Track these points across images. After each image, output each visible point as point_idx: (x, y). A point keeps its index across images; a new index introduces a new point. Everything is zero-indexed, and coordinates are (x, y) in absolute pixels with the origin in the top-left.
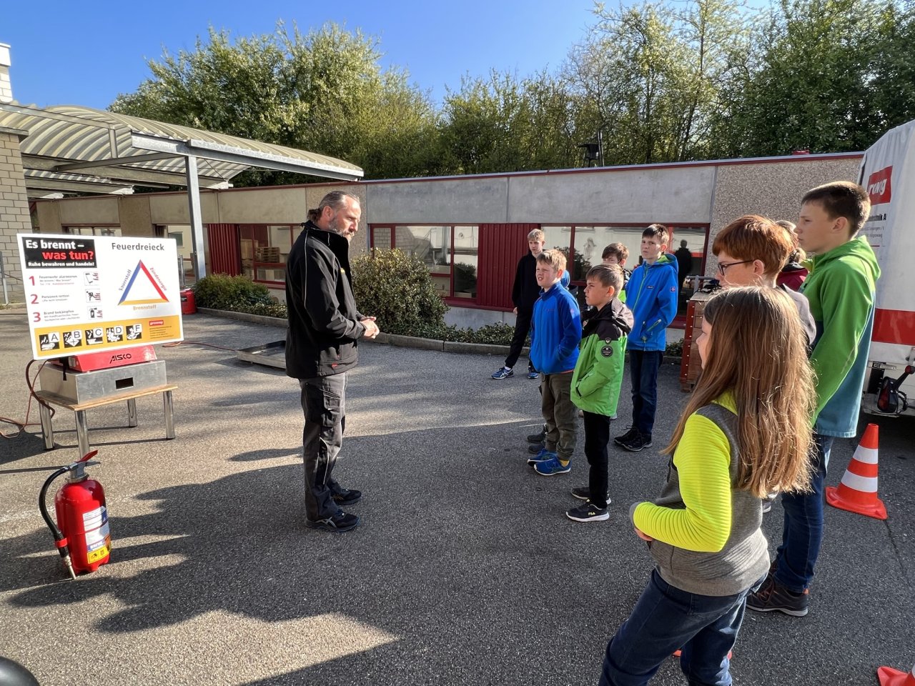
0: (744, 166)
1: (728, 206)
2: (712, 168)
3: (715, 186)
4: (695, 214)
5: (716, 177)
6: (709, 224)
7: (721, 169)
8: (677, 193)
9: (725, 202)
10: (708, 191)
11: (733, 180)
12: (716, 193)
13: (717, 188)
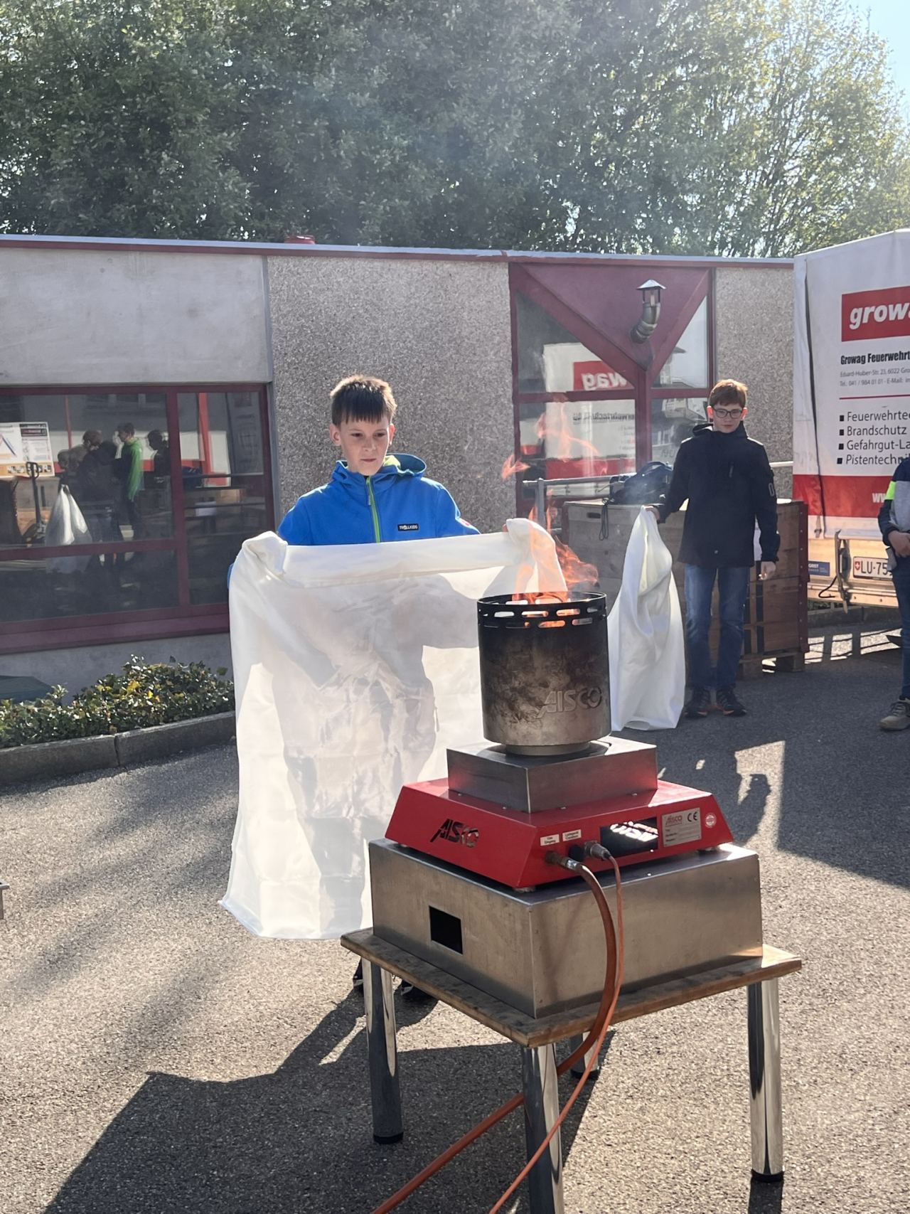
0: (316, 261)
1: (299, 345)
2: (254, 263)
3: (268, 301)
4: (239, 363)
5: (267, 282)
6: (270, 383)
7: (276, 263)
9: (293, 336)
10: (257, 311)
11: (300, 291)
12: (274, 317)
13: (272, 304)
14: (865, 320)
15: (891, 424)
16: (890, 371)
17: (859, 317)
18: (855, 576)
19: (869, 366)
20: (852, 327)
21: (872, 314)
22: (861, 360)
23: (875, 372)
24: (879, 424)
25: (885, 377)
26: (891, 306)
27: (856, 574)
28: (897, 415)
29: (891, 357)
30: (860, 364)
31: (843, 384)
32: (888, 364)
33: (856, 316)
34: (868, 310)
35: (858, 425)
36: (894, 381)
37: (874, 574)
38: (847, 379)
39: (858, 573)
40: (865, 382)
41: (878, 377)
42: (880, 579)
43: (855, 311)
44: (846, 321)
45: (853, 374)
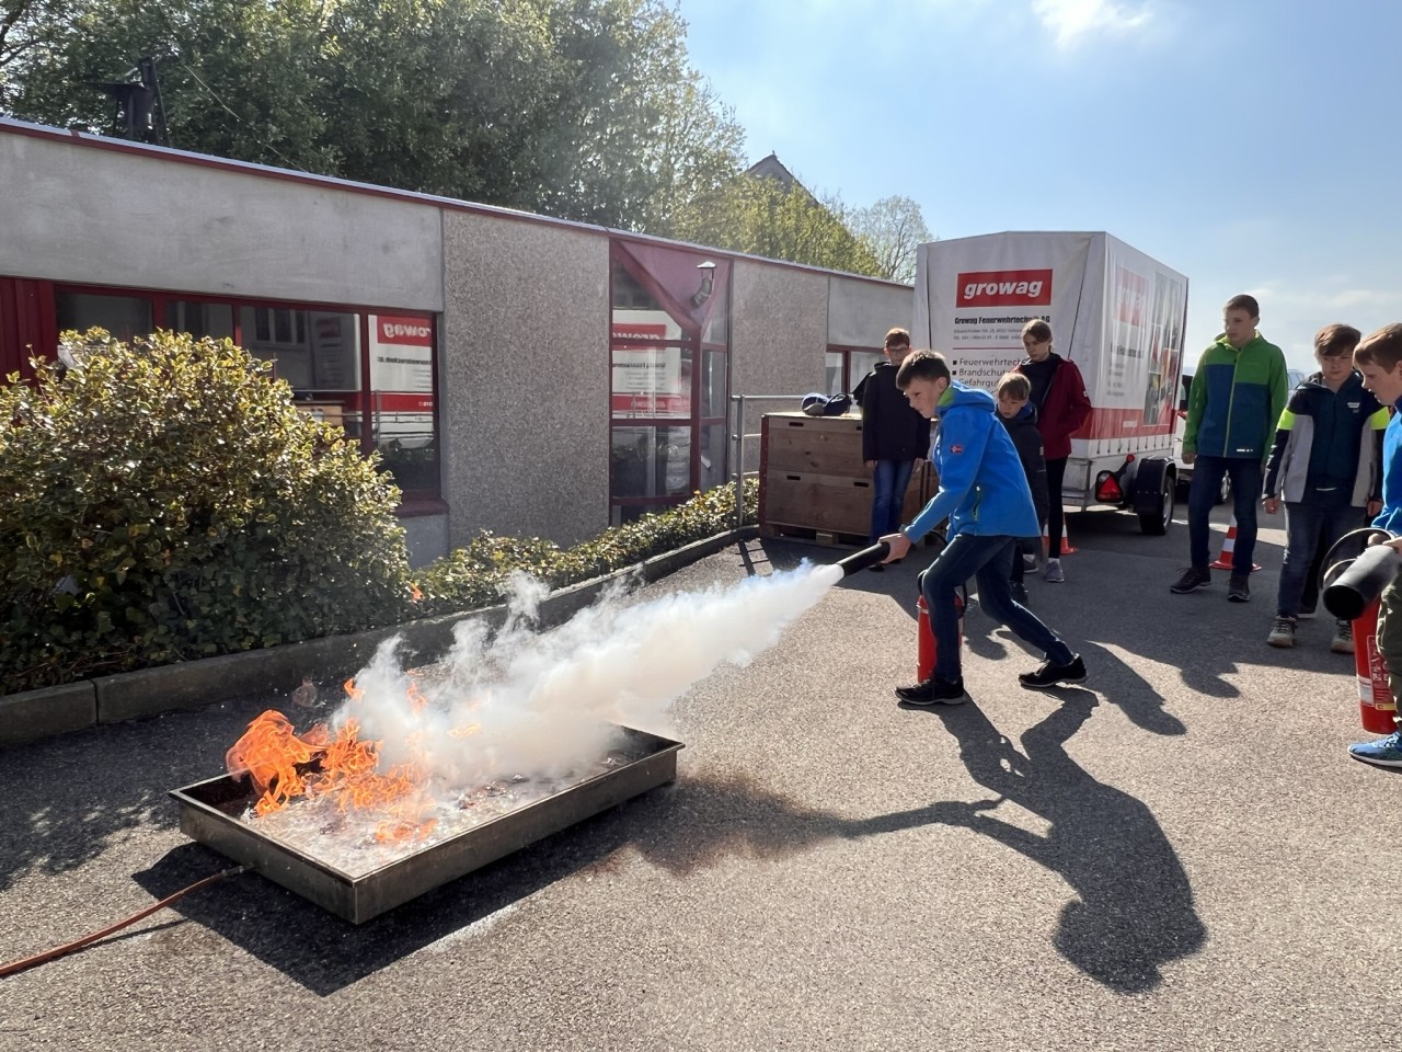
0: (479, 218)
1: (465, 284)
2: (433, 212)
3: (443, 246)
4: (421, 293)
5: (442, 228)
6: (442, 313)
7: (450, 215)
8: (386, 248)
9: (460, 276)
10: (435, 253)
11: (467, 240)
12: (446, 259)
13: (446, 249)
14: (979, 293)
15: (999, 368)
16: (998, 331)
17: (972, 291)
19: (980, 326)
20: (966, 297)
21: (984, 289)
22: (974, 321)
23: (986, 331)
24: (987, 368)
25: (993, 335)
26: (1001, 285)
28: (1004, 362)
29: (1000, 320)
30: (973, 325)
31: (957, 338)
32: (996, 325)
33: (970, 289)
34: (981, 286)
35: (967, 368)
36: (1002, 337)
38: (961, 335)
40: (975, 337)
41: (987, 334)
43: (969, 286)
44: (961, 293)
45: (965, 331)
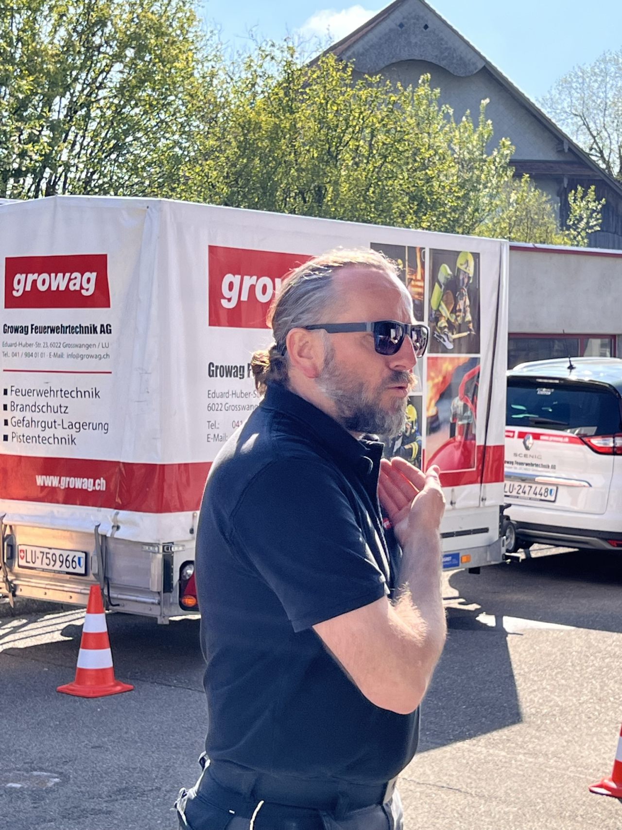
14: (28, 288)
15: (54, 401)
16: (52, 345)
17: (23, 283)
18: (19, 566)
19: (32, 337)
20: (15, 293)
21: (34, 282)
22: (24, 330)
23: (38, 345)
24: (42, 401)
25: (47, 351)
26: (53, 275)
27: (20, 564)
28: (59, 393)
29: (53, 330)
30: (23, 334)
31: (5, 355)
32: (49, 337)
33: (19, 282)
34: (31, 277)
35: (20, 400)
36: (55, 355)
37: (38, 564)
38: (10, 350)
39: (23, 562)
40: (28, 355)
41: (40, 350)
42: (43, 570)
43: (18, 277)
44: (9, 287)
45: (15, 345)
